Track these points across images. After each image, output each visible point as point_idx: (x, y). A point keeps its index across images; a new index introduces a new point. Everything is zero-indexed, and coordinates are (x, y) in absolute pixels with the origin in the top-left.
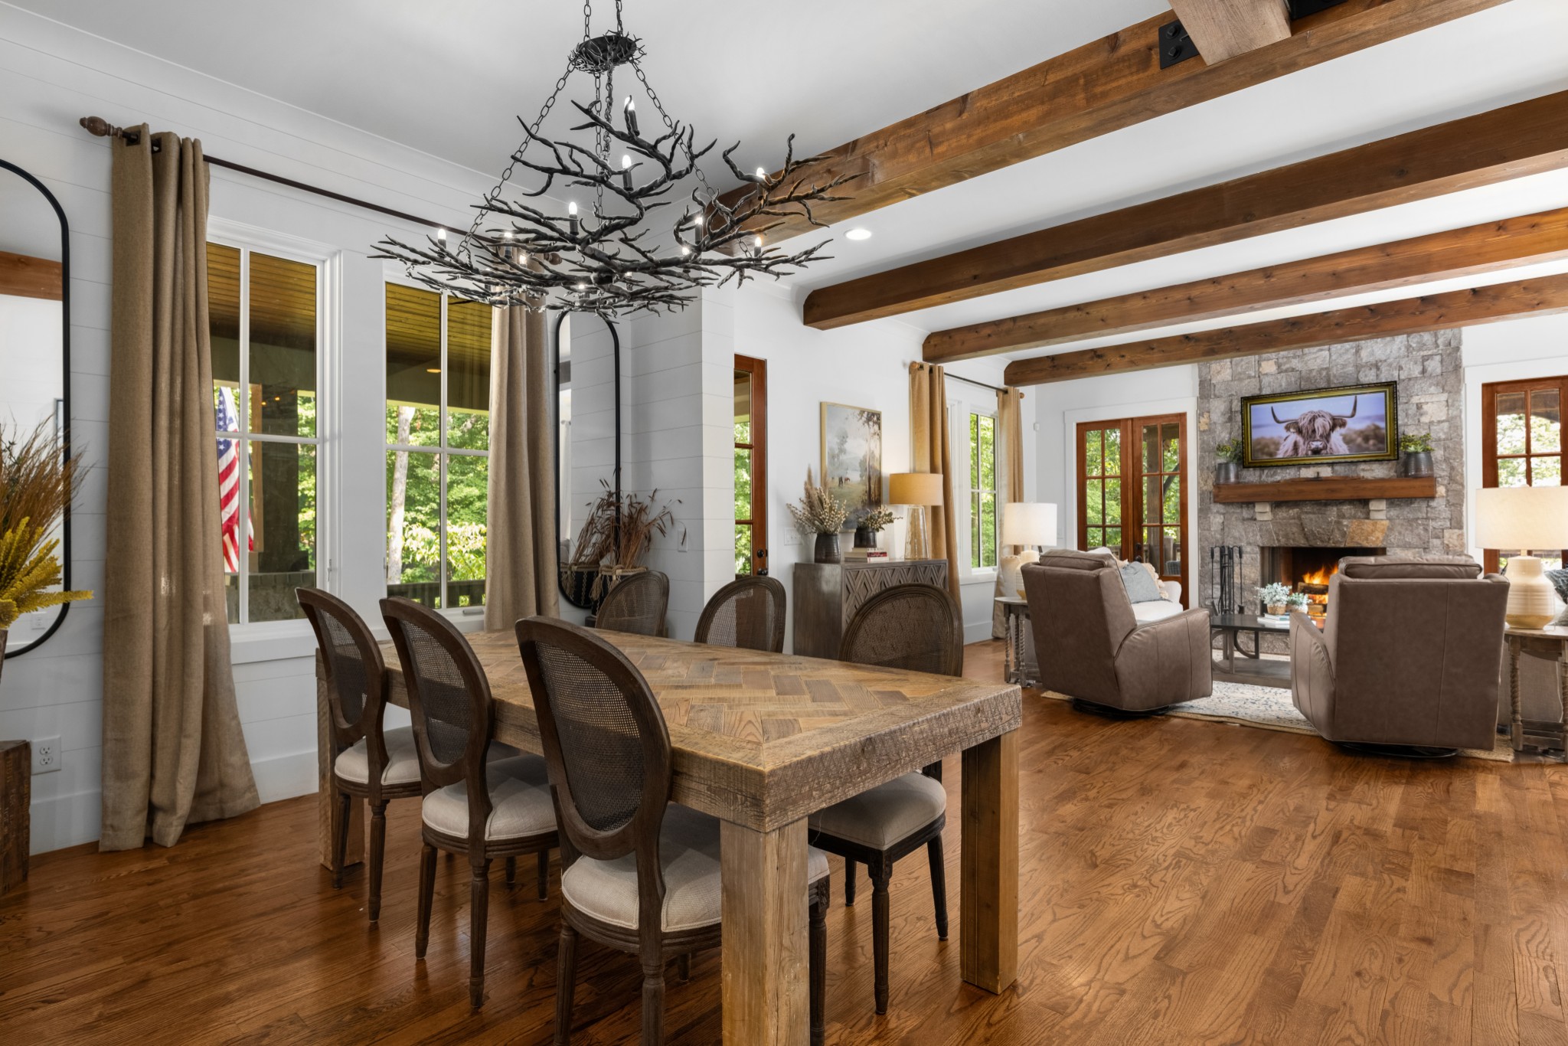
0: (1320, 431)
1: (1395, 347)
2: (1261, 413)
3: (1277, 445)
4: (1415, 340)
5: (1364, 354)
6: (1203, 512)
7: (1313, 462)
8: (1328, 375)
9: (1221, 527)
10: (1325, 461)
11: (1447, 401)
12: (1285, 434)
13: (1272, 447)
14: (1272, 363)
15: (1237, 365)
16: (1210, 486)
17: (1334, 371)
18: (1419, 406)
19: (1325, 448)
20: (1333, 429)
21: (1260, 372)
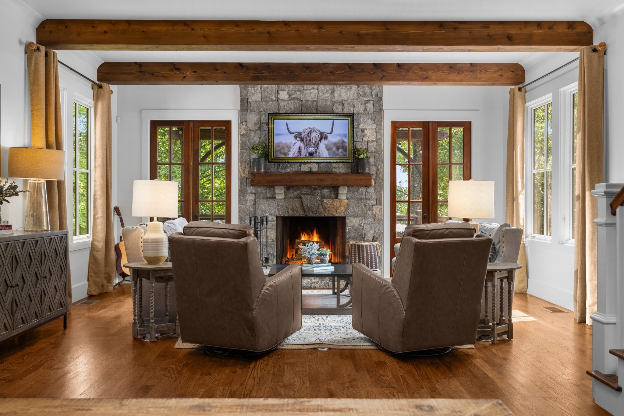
0: (313, 141)
1: (352, 93)
2: (280, 125)
3: (289, 148)
4: (362, 90)
5: (336, 94)
6: (242, 193)
7: (309, 161)
8: (317, 105)
9: (253, 203)
10: (316, 161)
11: (376, 129)
12: (294, 141)
13: (286, 150)
14: (285, 92)
15: (264, 91)
16: (246, 174)
17: (320, 103)
18: (363, 131)
19: (316, 152)
20: (320, 140)
21: (278, 98)
